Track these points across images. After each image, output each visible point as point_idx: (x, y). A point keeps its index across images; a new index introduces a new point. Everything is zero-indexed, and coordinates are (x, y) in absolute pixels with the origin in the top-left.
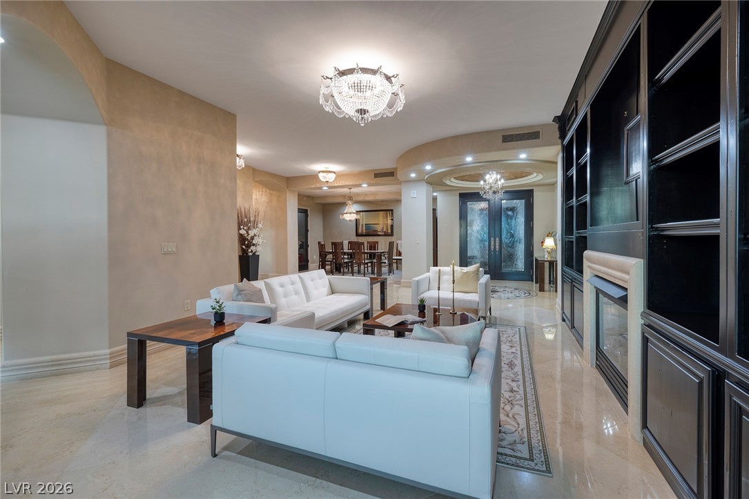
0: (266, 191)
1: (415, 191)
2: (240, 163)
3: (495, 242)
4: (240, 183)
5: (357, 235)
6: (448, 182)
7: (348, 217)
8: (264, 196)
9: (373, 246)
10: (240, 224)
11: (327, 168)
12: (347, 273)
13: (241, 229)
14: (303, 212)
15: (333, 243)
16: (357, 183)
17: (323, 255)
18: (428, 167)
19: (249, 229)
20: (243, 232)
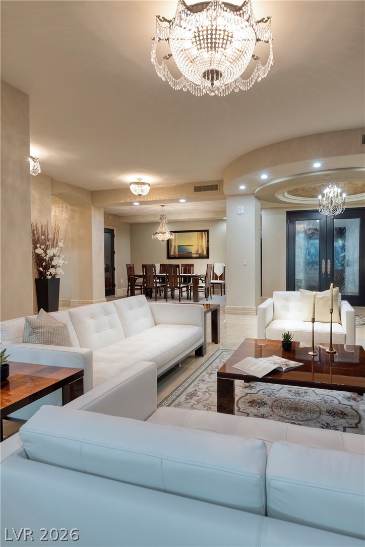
0: (67, 207)
1: (243, 207)
2: (34, 167)
3: (326, 265)
4: (35, 194)
5: (169, 257)
6: (281, 198)
7: (160, 237)
8: (64, 213)
9: (188, 268)
10: (35, 243)
11: (139, 179)
12: (160, 298)
13: (37, 248)
14: (110, 232)
15: (144, 266)
16: (174, 198)
17: (132, 279)
18: (264, 177)
19: (47, 248)
20: (39, 251)
